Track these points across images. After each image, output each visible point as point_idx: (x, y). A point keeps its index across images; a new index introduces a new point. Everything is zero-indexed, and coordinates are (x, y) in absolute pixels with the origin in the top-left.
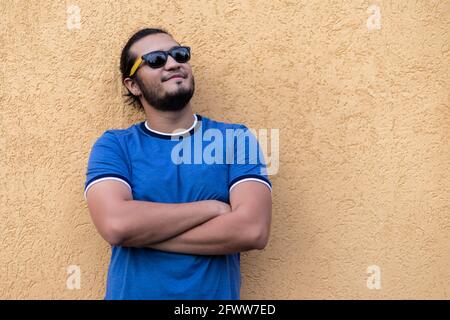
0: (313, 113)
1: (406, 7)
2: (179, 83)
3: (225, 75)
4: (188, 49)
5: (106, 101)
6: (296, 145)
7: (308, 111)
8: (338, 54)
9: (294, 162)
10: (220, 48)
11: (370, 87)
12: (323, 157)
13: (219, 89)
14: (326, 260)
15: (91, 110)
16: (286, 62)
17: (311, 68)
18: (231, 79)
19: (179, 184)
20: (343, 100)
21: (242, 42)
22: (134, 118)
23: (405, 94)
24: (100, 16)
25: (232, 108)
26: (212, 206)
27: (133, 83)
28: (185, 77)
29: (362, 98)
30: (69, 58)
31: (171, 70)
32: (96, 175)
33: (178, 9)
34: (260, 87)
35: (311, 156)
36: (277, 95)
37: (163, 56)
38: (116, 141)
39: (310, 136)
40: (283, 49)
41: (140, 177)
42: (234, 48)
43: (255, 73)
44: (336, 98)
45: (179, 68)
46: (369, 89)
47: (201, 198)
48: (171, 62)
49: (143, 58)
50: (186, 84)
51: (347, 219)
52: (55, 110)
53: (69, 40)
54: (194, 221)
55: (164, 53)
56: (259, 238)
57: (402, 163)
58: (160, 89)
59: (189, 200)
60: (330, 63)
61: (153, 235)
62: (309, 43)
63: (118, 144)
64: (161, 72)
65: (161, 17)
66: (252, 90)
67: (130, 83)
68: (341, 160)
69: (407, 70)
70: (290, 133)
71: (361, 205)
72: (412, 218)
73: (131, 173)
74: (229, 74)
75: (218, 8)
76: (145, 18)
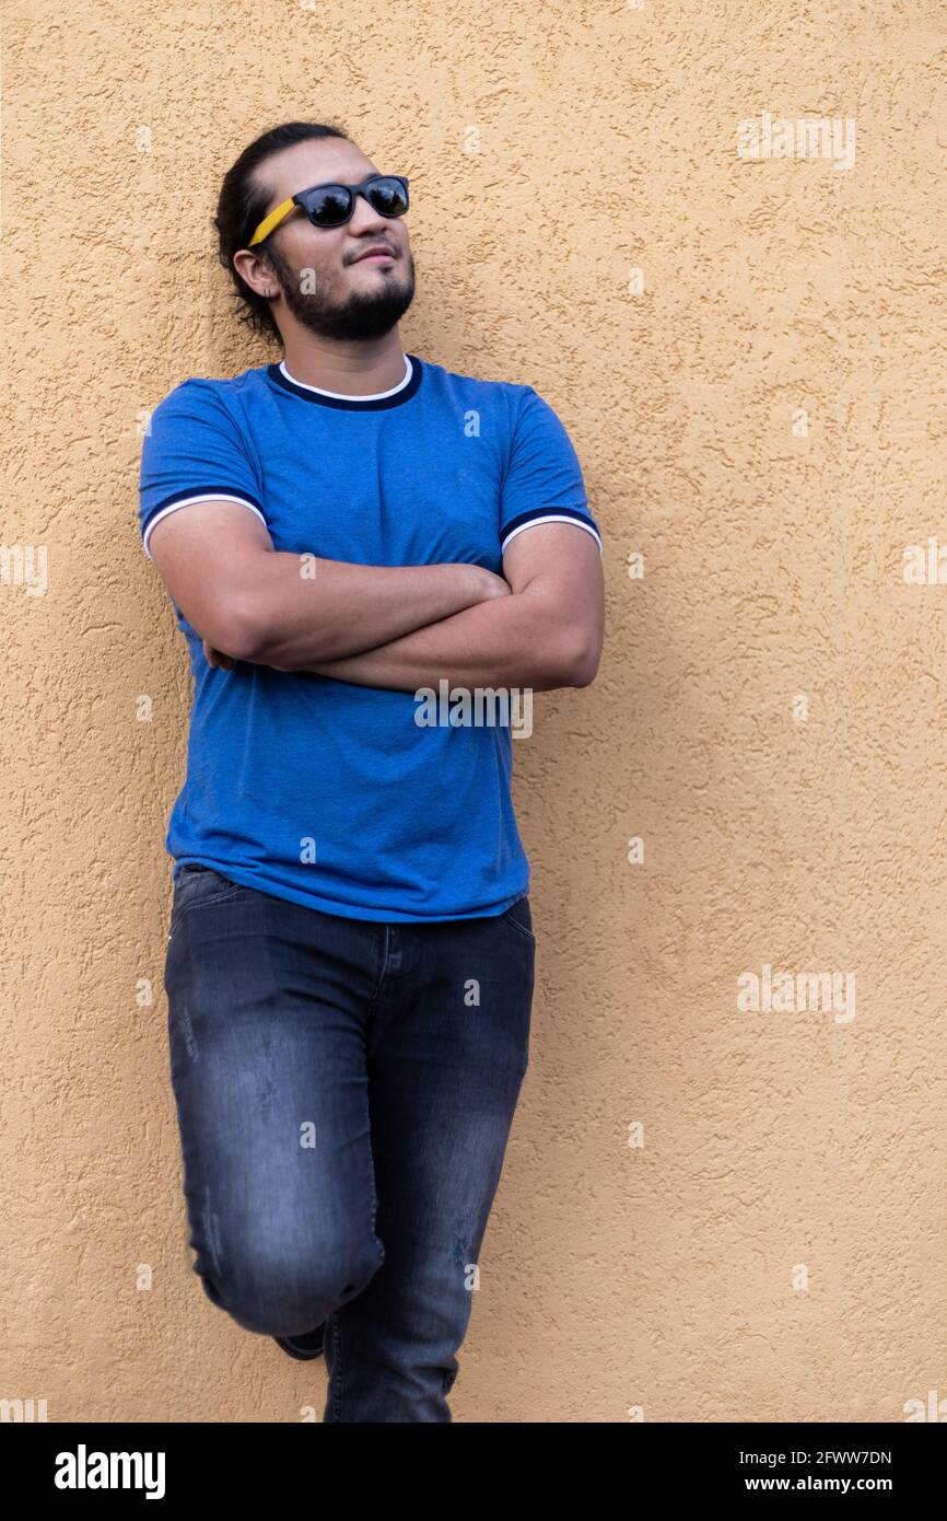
0: (687, 372)
1: (925, 114)
2: (386, 270)
3: (470, 262)
4: (404, 183)
5: (165, 310)
6: (642, 453)
7: (677, 367)
8: (756, 224)
9: (635, 494)
10: (460, 189)
11: (829, 314)
12: (706, 485)
13: (455, 295)
14: (703, 742)
15: (127, 331)
16: (628, 239)
17: (686, 257)
18: (487, 273)
19: (384, 521)
20: (762, 342)
21: (518, 178)
22: (236, 358)
23: (913, 339)
24: (152, 83)
25: (486, 347)
26: (468, 578)
27: (256, 265)
28: (397, 255)
29: (807, 342)
30: (70, 189)
31: (367, 234)
32: (181, 487)
33: (358, 78)
34: (556, 299)
35: (679, 482)
36: (602, 320)
37: (343, 199)
38: (220, 406)
39: (676, 430)
40: (619, 204)
41: (288, 496)
42: (497, 190)
43: (548, 261)
44: (745, 337)
45: (384, 229)
46: (827, 321)
47: (435, 558)
48: (365, 215)
49: (295, 200)
50: (400, 275)
51: (758, 642)
52: (31, 327)
53: (69, 140)
54: (429, 609)
55: (348, 190)
56: (582, 658)
57: (896, 513)
58: (338, 284)
59: (409, 561)
60: (733, 246)
61: (334, 639)
62: (684, 192)
63: (226, 414)
64: (341, 241)
65: (311, 96)
66: (539, 306)
67: (249, 264)
68: (751, 496)
69: (922, 278)
70: (630, 420)
71: (794, 610)
72: (913, 649)
73: (262, 487)
74: (483, 259)
75: (460, 83)
76: (271, 97)
